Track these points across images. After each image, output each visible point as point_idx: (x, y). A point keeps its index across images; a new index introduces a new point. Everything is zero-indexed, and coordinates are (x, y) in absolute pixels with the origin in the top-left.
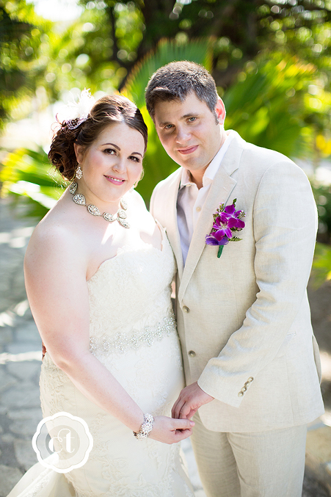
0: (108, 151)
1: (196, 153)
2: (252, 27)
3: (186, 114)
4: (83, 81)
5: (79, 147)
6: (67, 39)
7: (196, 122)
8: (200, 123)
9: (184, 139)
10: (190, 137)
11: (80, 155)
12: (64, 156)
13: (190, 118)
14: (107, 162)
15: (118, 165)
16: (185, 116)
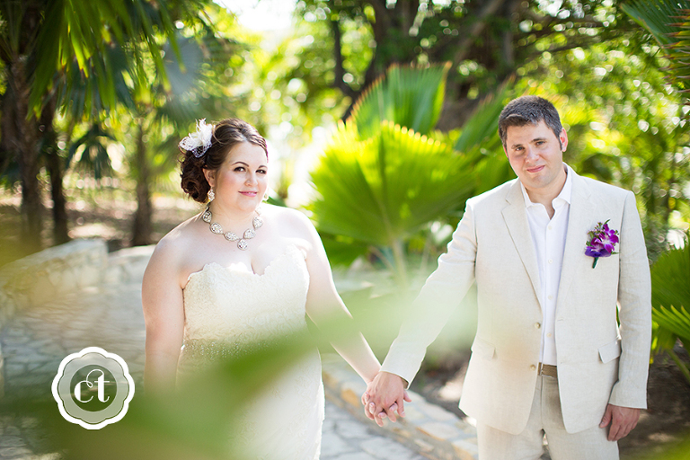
0: (238, 169)
1: (543, 172)
2: (509, 47)
3: (535, 137)
4: (296, 111)
5: (208, 172)
6: (277, 58)
7: (543, 146)
8: (547, 147)
9: (533, 158)
10: (538, 157)
11: (211, 179)
12: (197, 183)
13: (538, 142)
14: (239, 179)
15: (250, 180)
16: (535, 140)
